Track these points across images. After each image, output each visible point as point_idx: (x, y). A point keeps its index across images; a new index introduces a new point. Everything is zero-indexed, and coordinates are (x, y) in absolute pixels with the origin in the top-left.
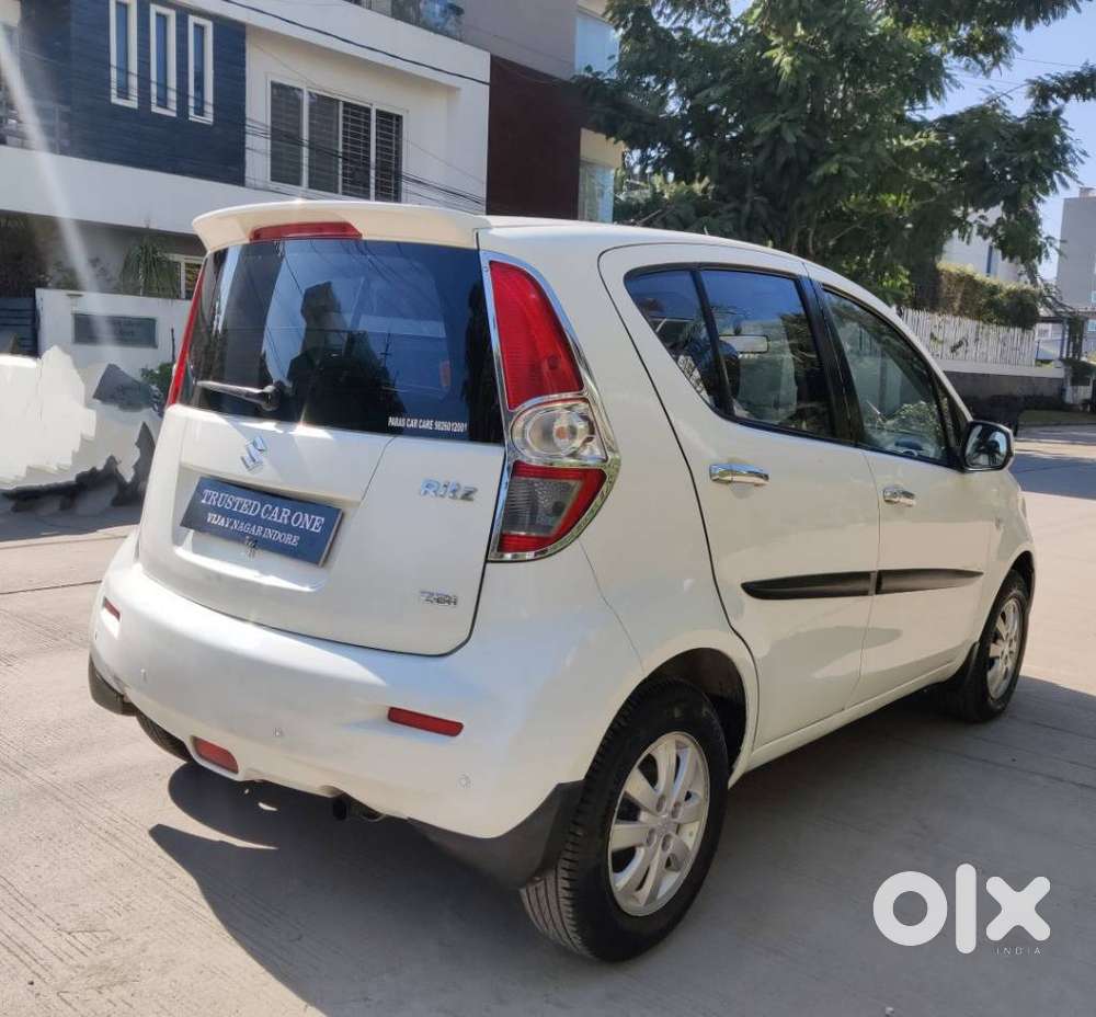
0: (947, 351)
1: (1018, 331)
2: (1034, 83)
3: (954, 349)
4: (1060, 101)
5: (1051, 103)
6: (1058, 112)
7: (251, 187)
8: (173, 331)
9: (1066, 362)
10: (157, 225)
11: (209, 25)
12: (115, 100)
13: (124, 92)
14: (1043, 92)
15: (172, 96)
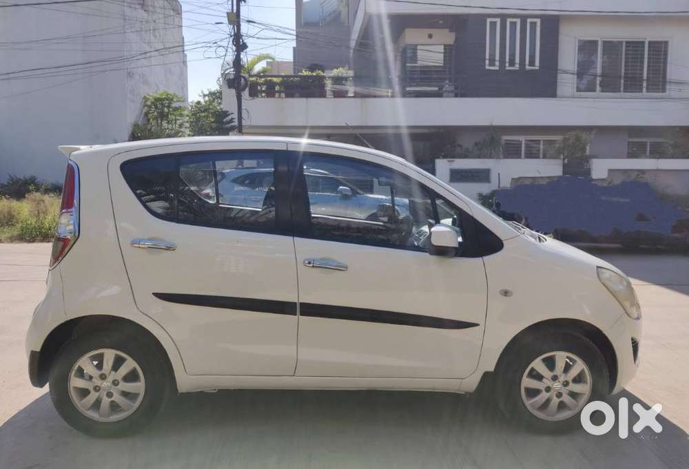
7: (560, 98)
8: (499, 174)
10: (496, 123)
11: (538, 21)
12: (487, 67)
13: (492, 62)
15: (517, 61)
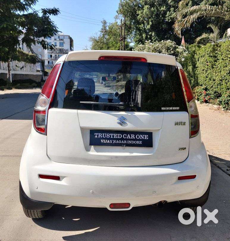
0: (19, 69)
1: (33, 64)
2: (43, 9)
3: (21, 69)
4: (49, 15)
5: (47, 15)
6: (48, 17)
9: (42, 71)
14: (45, 12)
